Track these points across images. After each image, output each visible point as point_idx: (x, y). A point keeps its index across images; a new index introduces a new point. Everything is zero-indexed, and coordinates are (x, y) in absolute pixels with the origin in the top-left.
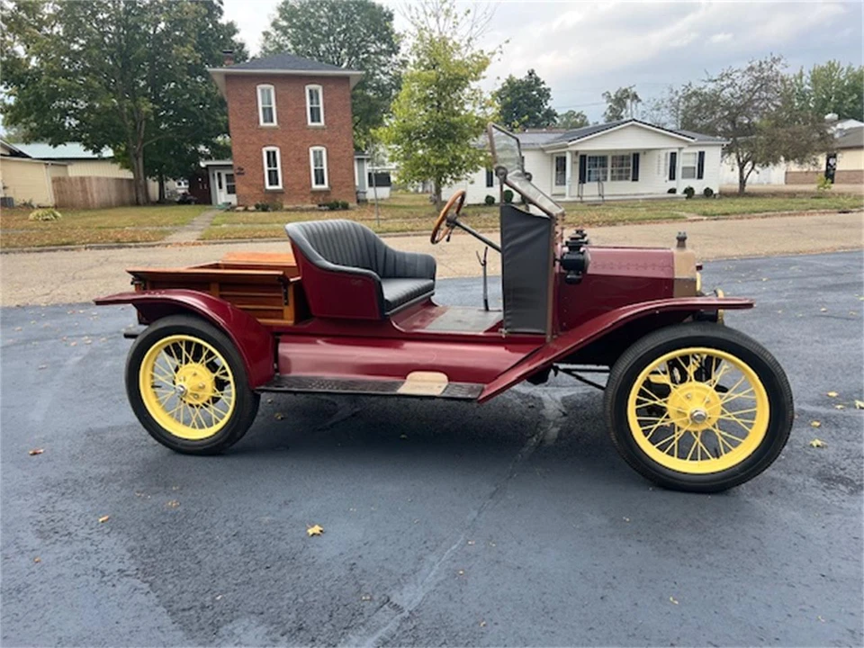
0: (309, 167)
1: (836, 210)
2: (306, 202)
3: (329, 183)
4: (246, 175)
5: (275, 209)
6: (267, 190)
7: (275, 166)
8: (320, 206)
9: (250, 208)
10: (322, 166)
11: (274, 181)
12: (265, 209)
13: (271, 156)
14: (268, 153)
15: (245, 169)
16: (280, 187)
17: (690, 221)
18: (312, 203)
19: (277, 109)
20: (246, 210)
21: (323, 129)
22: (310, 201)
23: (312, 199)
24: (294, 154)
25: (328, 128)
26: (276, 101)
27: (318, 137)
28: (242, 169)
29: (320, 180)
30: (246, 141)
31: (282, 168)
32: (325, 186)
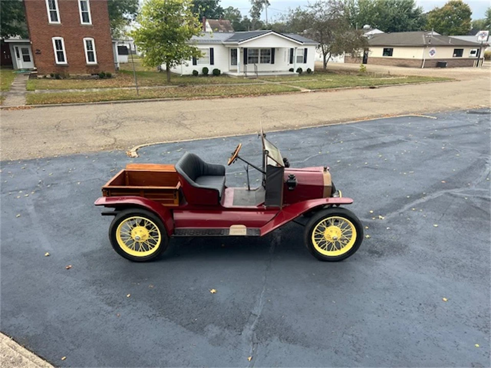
0: (84, 50)
1: (368, 87)
2: (83, 73)
3: (97, 60)
4: (42, 54)
5: (65, 78)
6: (57, 64)
7: (61, 49)
8: (92, 75)
9: (47, 77)
10: (92, 49)
11: (61, 58)
12: (58, 78)
13: (58, 43)
14: (56, 41)
15: (41, 50)
16: (65, 62)
17: (303, 92)
18: (87, 73)
19: (60, 13)
20: (45, 77)
21: (91, 27)
22: (86, 72)
23: (87, 71)
24: (74, 42)
25: (94, 26)
26: (59, 8)
27: (87, 31)
28: (39, 51)
29: (91, 59)
30: (41, 32)
31: (66, 50)
32: (95, 62)
